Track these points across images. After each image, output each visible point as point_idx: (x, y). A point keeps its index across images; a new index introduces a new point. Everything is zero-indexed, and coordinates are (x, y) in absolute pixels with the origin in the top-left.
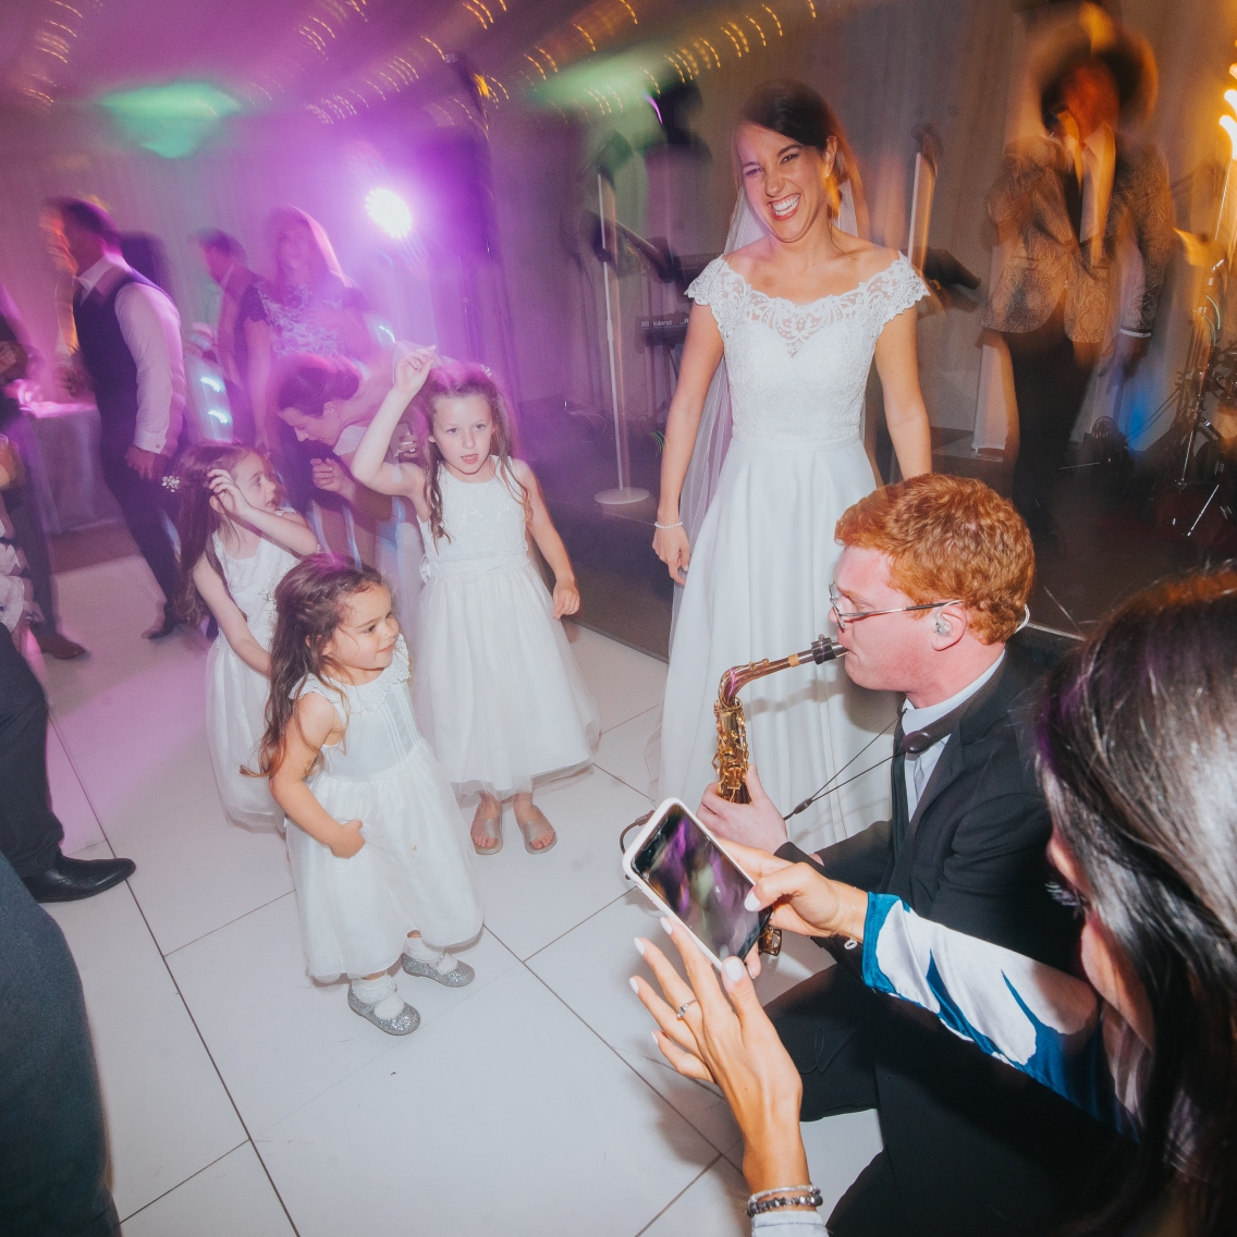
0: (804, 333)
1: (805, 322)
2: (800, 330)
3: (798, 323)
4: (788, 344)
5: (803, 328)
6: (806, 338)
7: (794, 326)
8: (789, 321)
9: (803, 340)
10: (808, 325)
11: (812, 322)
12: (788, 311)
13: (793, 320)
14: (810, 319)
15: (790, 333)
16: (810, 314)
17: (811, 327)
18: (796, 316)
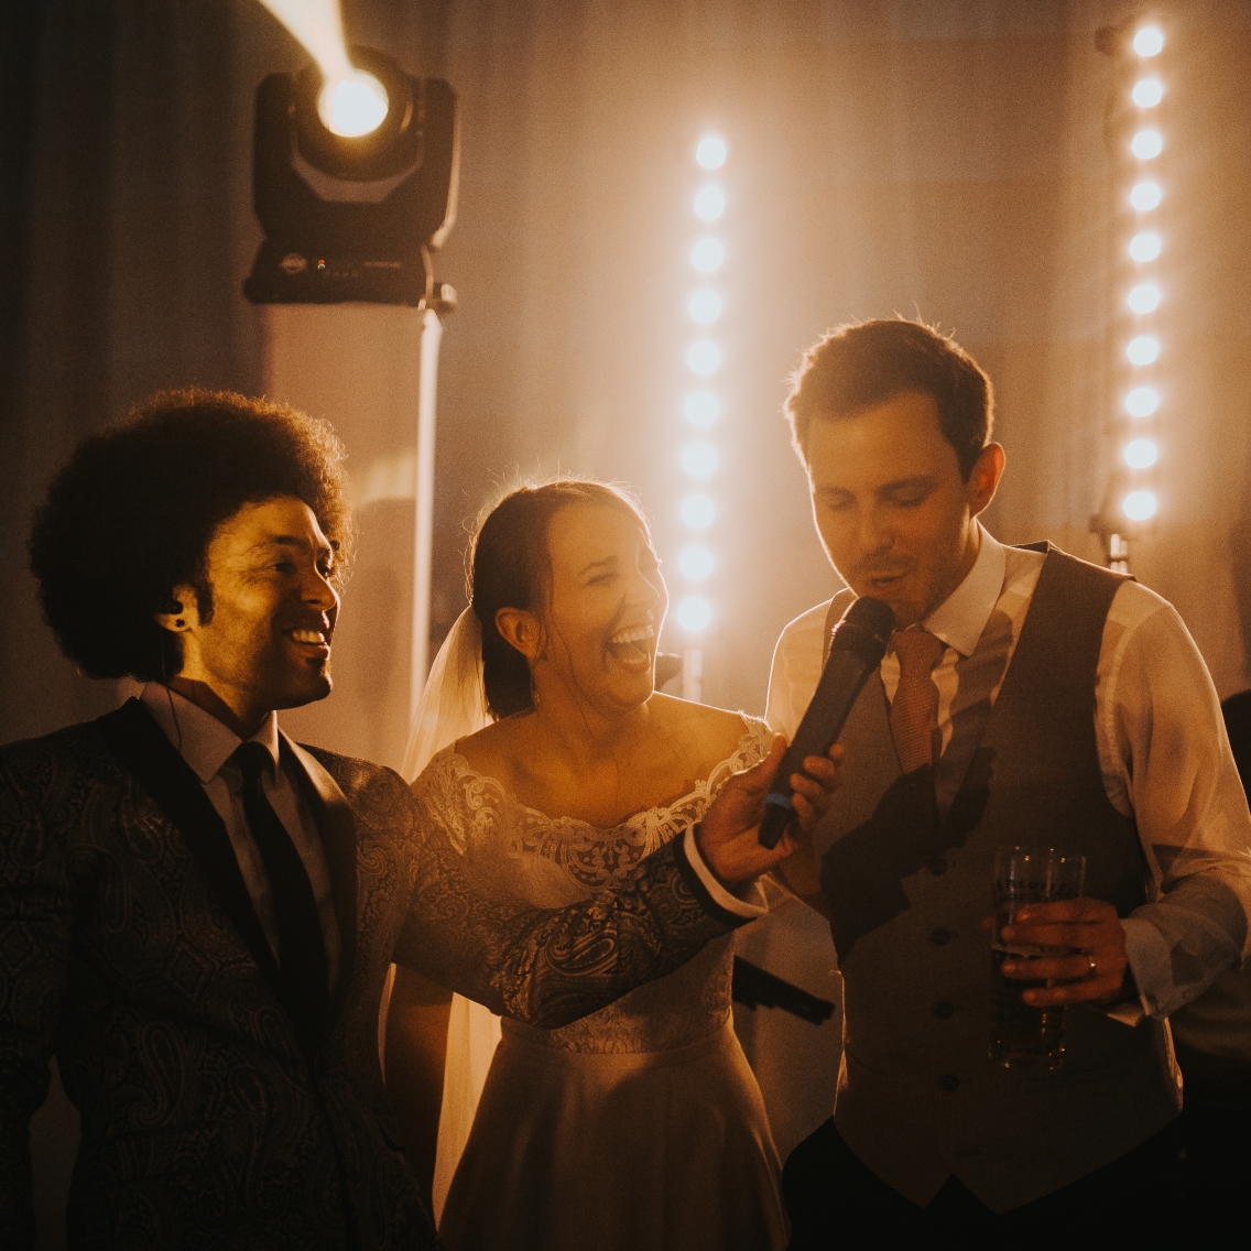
1: (616, 856)
3: (606, 857)
5: (616, 865)
7: (599, 862)
8: (589, 854)
10: (623, 859)
12: (586, 840)
13: (596, 851)
14: (625, 849)
15: (595, 875)
17: (629, 862)
18: (600, 844)
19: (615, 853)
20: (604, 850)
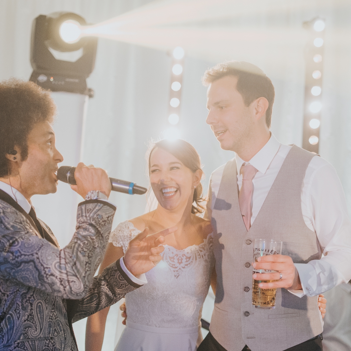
0: (182, 265)
1: (182, 259)
2: (180, 263)
3: (178, 259)
4: (174, 271)
5: (182, 262)
6: (184, 268)
7: (176, 261)
8: (173, 258)
9: (183, 269)
10: (184, 260)
11: (186, 259)
12: (173, 253)
13: (175, 257)
14: (185, 257)
15: (174, 265)
16: (184, 255)
17: (186, 262)
18: (177, 255)
19: (181, 258)
20: (178, 257)
